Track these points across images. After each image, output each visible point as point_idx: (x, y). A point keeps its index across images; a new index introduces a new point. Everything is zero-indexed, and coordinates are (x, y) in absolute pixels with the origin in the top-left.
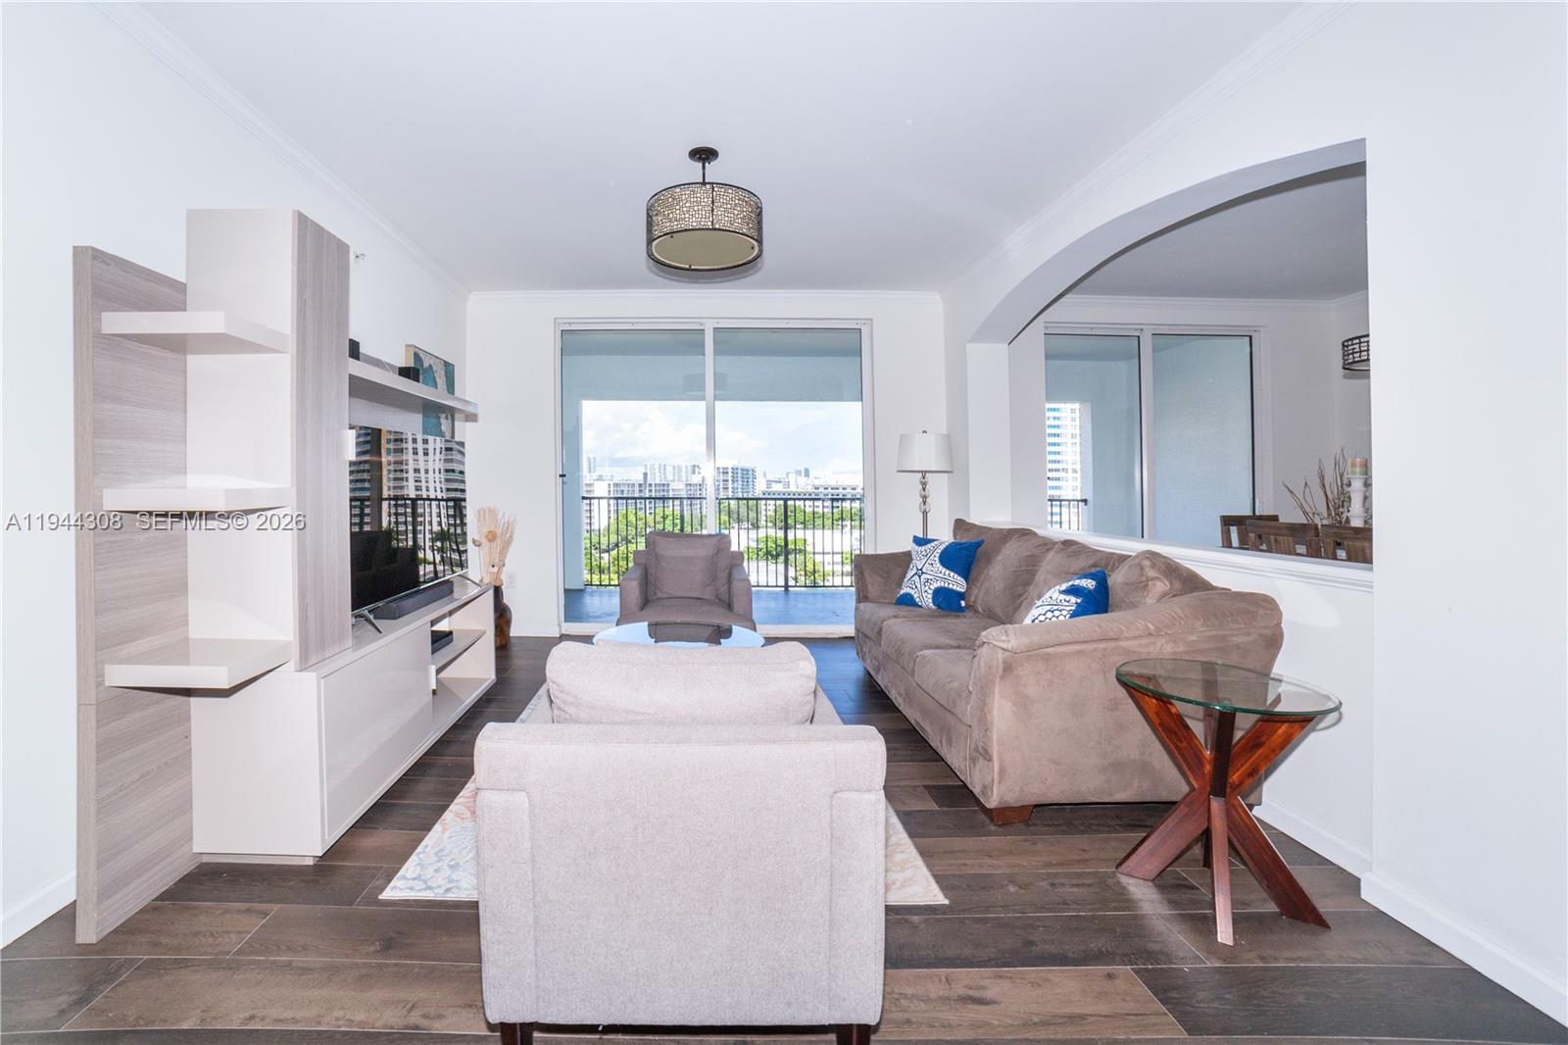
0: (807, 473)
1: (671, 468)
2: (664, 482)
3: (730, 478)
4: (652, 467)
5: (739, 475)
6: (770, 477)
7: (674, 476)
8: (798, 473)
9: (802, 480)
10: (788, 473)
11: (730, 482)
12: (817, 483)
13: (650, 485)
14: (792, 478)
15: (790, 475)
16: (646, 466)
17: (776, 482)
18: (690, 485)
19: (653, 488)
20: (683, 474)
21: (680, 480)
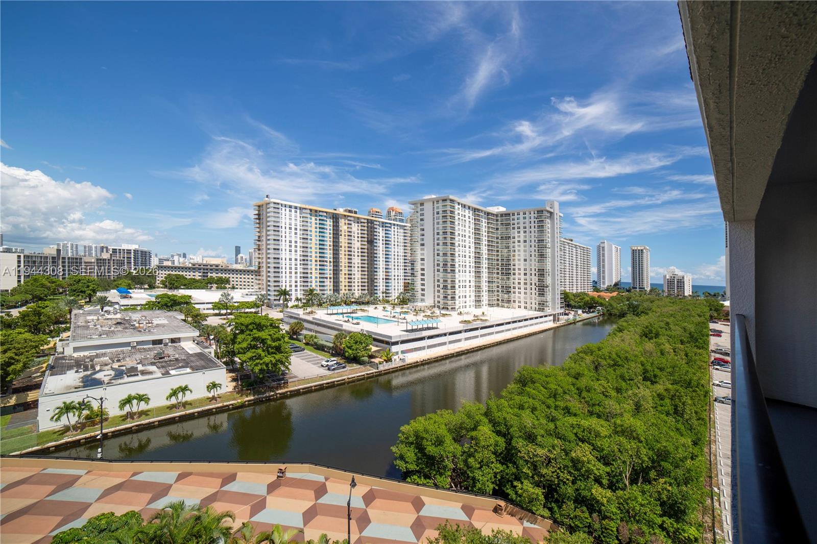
0: (185, 256)
1: (83, 248)
2: (75, 256)
3: (132, 256)
4: (65, 246)
5: (140, 254)
6: (161, 257)
7: (85, 252)
8: (179, 255)
9: (182, 260)
10: (173, 256)
11: (132, 259)
12: (192, 261)
13: (64, 258)
14: (176, 258)
15: (175, 257)
16: (58, 245)
17: (166, 260)
18: (100, 259)
19: (67, 260)
20: (94, 252)
21: (90, 254)
